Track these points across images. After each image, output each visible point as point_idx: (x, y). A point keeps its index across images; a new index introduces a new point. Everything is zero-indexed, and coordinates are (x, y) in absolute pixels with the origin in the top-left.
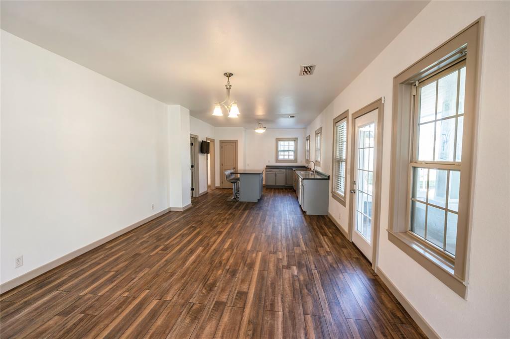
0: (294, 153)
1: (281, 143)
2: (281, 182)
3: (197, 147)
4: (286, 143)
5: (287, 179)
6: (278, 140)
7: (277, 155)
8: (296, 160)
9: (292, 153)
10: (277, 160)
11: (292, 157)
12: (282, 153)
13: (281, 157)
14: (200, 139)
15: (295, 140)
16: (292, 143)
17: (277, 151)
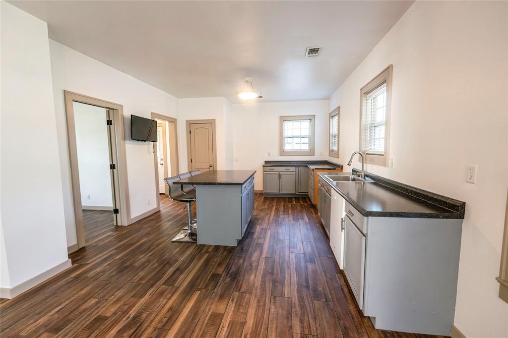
0: (310, 139)
1: (288, 125)
2: (288, 188)
3: (119, 129)
4: (297, 124)
5: (298, 182)
6: (283, 119)
7: (282, 145)
8: (312, 152)
9: (306, 140)
10: (282, 153)
11: (306, 148)
12: (290, 140)
13: (288, 148)
14: (127, 113)
15: (311, 118)
16: (306, 124)
17: (282, 138)
